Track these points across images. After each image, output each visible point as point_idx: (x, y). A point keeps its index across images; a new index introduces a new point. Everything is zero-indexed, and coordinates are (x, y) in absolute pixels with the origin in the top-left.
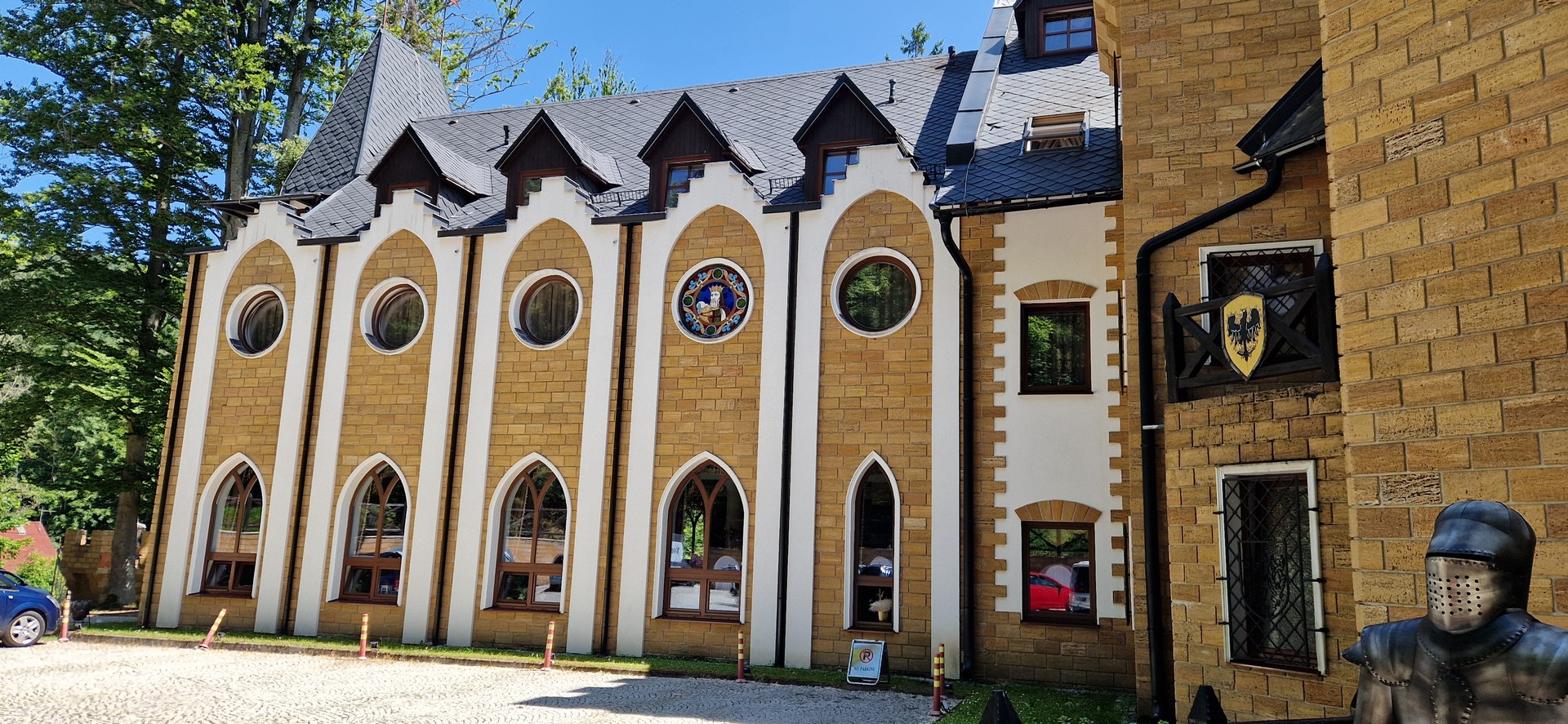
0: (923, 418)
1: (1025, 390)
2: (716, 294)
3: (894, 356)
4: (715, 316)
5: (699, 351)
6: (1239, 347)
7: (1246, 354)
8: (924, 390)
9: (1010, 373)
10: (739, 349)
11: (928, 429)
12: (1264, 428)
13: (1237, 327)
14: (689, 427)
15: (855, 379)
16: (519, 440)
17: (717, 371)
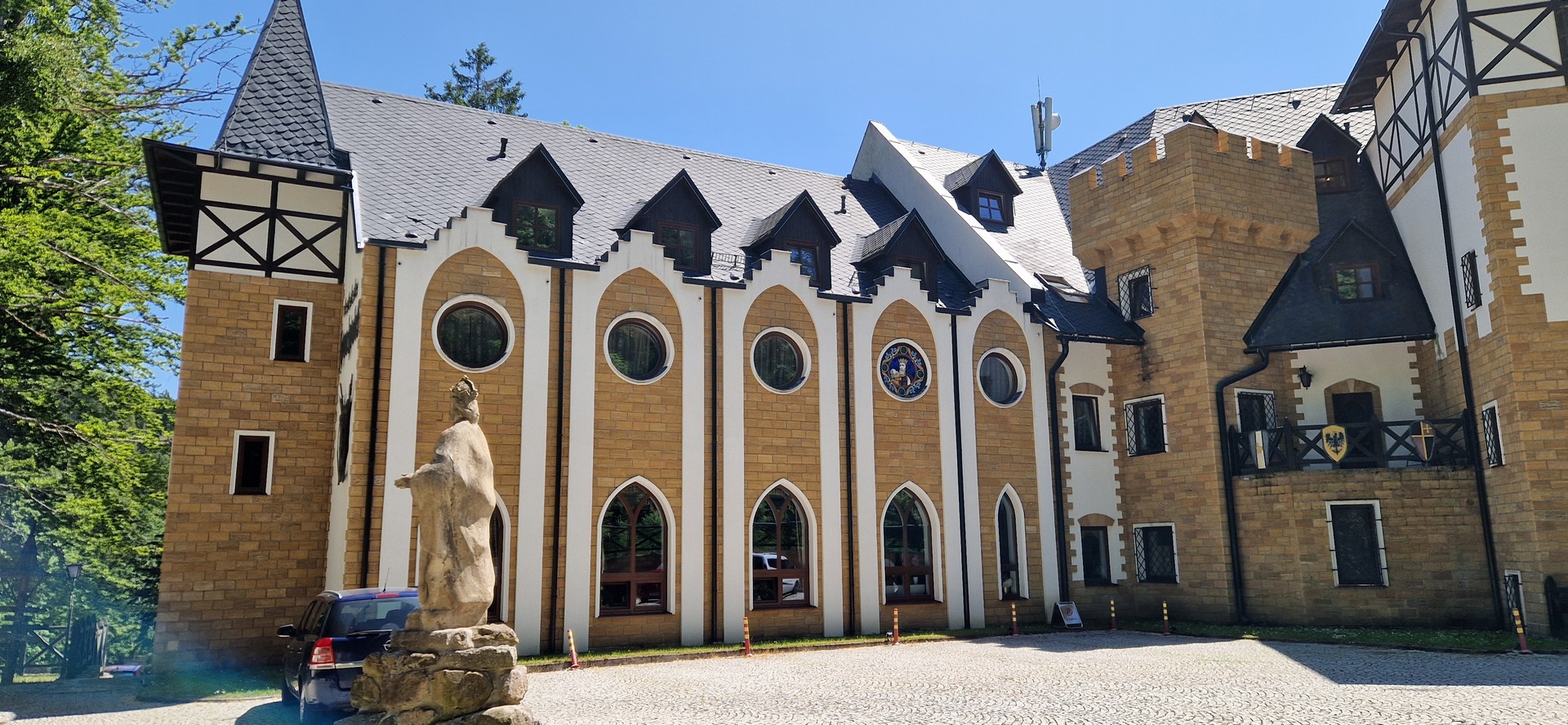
0: (1031, 460)
1: (1077, 449)
2: (903, 366)
3: (1014, 421)
4: (903, 381)
5: (898, 407)
6: (1333, 448)
7: (1337, 452)
8: (1029, 443)
9: (1069, 437)
10: (923, 407)
11: (1034, 471)
12: (1350, 485)
13: (1331, 439)
14: (896, 462)
15: (993, 434)
16: (768, 468)
17: (911, 422)
